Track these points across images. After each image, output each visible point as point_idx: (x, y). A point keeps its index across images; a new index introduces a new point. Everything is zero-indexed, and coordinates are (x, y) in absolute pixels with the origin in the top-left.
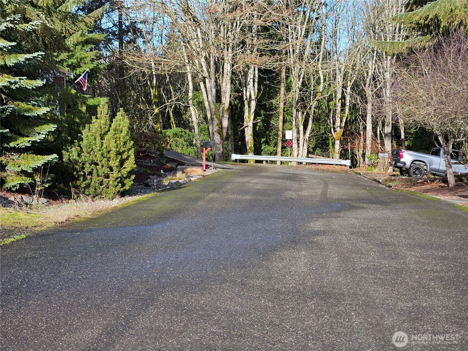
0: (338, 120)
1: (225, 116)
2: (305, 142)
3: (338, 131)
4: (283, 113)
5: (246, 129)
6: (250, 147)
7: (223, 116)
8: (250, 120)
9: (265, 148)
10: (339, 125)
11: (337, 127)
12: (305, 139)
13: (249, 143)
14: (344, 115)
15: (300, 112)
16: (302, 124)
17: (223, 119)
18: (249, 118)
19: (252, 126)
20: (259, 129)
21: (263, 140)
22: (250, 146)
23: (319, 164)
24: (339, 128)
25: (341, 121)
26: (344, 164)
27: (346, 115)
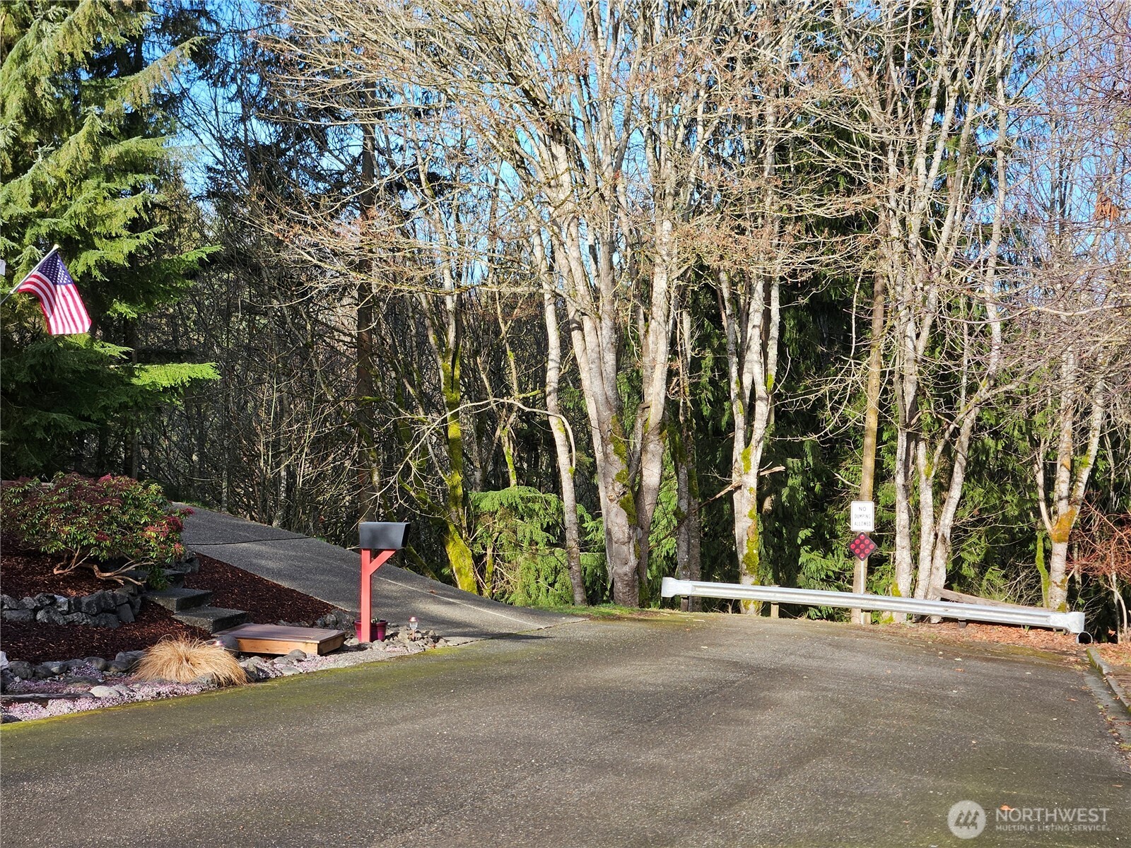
0: (1063, 475)
1: (651, 447)
2: (939, 544)
3: (1061, 512)
4: (874, 448)
5: (736, 496)
6: (748, 557)
7: (644, 448)
8: (748, 467)
9: (811, 560)
10: (1065, 493)
11: (1061, 499)
12: (940, 535)
13: (745, 543)
14: (1084, 459)
15: (922, 445)
16: (930, 482)
17: (644, 458)
18: (746, 458)
19: (754, 486)
20: (791, 497)
21: (804, 533)
22: (746, 552)
23: (968, 621)
24: (1065, 502)
25: (1073, 479)
26: (1059, 625)
27: (1092, 461)
